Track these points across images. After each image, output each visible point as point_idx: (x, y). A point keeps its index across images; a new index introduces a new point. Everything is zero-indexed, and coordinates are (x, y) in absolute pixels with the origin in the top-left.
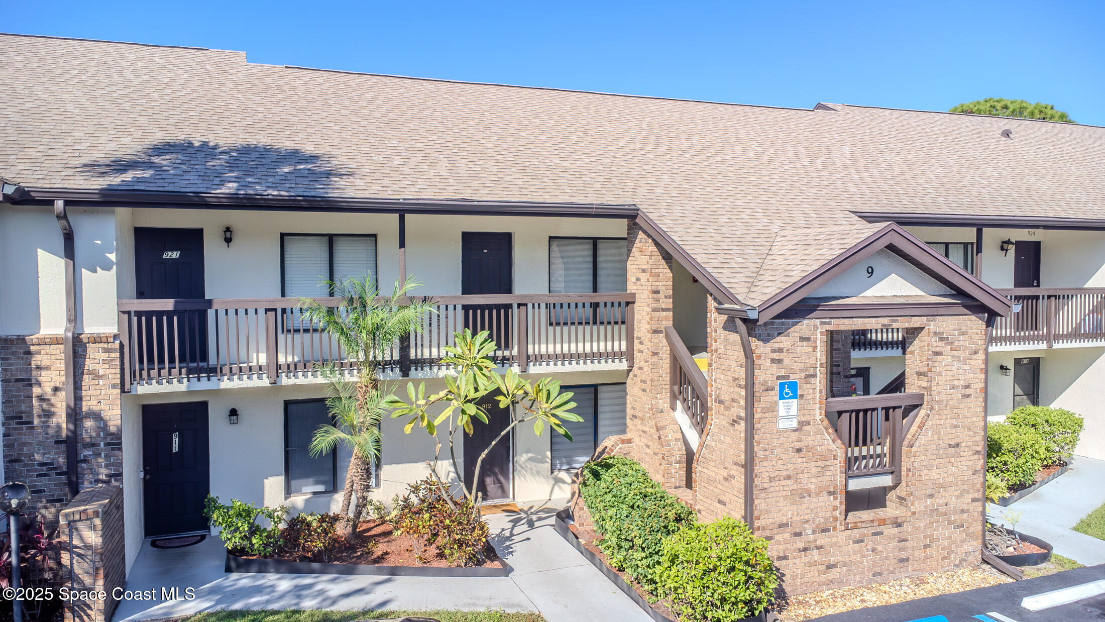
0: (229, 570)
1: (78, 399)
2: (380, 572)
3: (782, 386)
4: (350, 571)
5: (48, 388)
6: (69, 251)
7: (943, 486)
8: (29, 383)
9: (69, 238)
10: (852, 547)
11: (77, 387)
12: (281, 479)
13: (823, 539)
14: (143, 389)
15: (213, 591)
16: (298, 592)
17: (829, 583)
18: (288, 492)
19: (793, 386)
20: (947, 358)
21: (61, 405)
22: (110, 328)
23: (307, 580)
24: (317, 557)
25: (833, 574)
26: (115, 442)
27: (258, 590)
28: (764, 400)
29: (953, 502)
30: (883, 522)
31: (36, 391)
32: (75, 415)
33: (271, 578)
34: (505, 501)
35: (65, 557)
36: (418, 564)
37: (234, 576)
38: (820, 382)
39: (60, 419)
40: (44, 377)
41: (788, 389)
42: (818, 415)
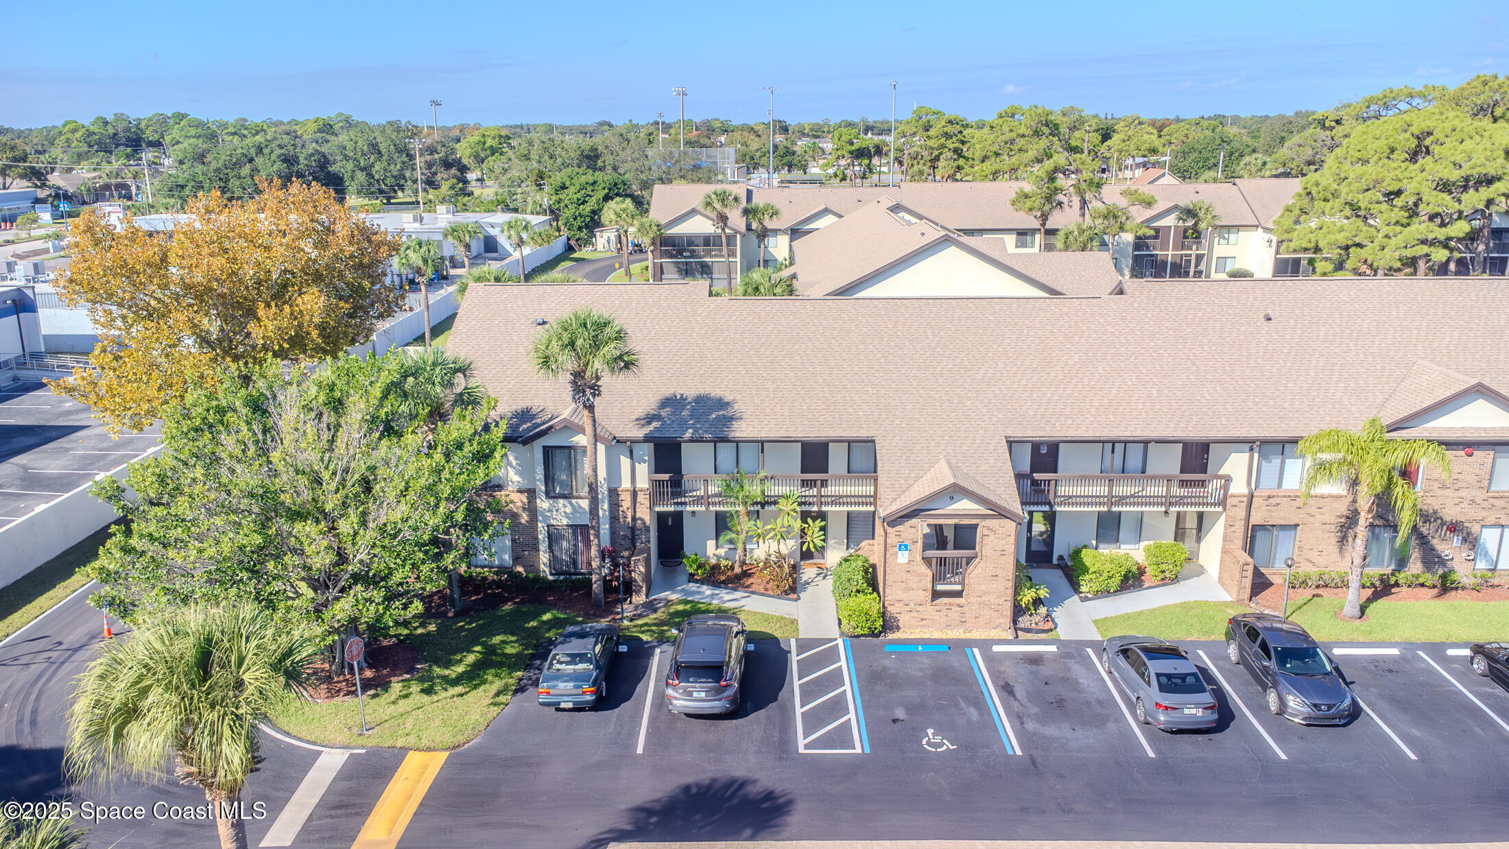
0: (689, 582)
1: (635, 512)
2: (746, 592)
3: (900, 546)
4: (735, 589)
5: (625, 508)
6: (632, 457)
7: (988, 593)
8: (619, 506)
9: (631, 452)
10: (935, 613)
11: (635, 508)
12: (714, 542)
13: (919, 608)
14: (657, 509)
15: (683, 590)
16: (713, 596)
17: (922, 626)
18: (717, 547)
19: (906, 546)
20: (992, 537)
21: (629, 514)
22: (646, 486)
23: (717, 592)
24: (723, 582)
25: (924, 622)
26: (648, 529)
27: (699, 593)
28: (891, 551)
29: (993, 600)
30: (952, 605)
31: (621, 509)
32: (634, 519)
33: (705, 587)
34: (821, 561)
35: (633, 574)
36: (762, 591)
37: (691, 584)
38: (920, 545)
39: (629, 519)
40: (623, 503)
41: (902, 546)
42: (919, 558)
